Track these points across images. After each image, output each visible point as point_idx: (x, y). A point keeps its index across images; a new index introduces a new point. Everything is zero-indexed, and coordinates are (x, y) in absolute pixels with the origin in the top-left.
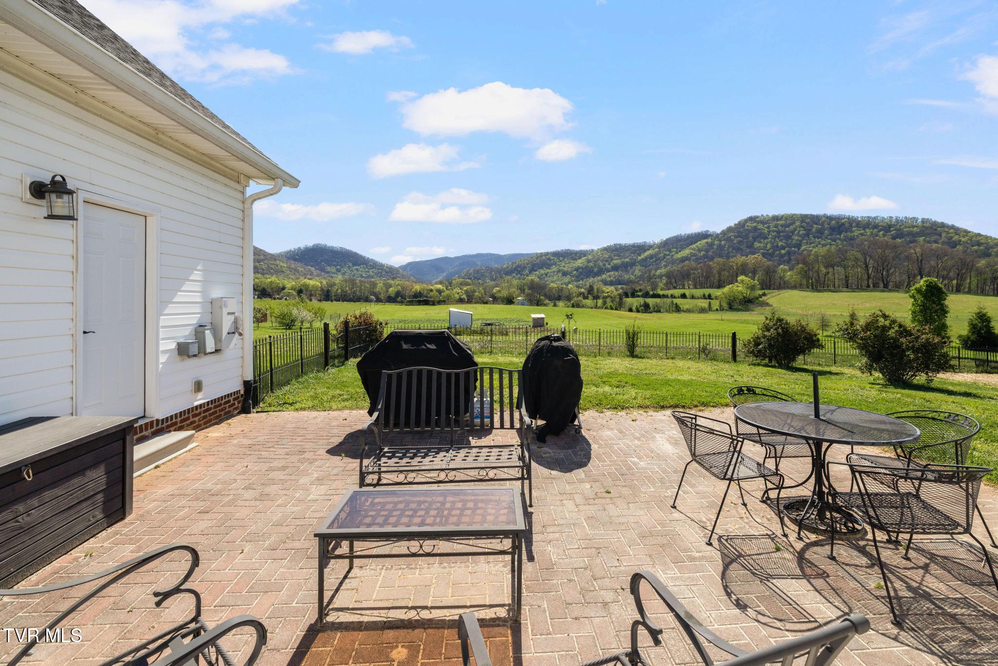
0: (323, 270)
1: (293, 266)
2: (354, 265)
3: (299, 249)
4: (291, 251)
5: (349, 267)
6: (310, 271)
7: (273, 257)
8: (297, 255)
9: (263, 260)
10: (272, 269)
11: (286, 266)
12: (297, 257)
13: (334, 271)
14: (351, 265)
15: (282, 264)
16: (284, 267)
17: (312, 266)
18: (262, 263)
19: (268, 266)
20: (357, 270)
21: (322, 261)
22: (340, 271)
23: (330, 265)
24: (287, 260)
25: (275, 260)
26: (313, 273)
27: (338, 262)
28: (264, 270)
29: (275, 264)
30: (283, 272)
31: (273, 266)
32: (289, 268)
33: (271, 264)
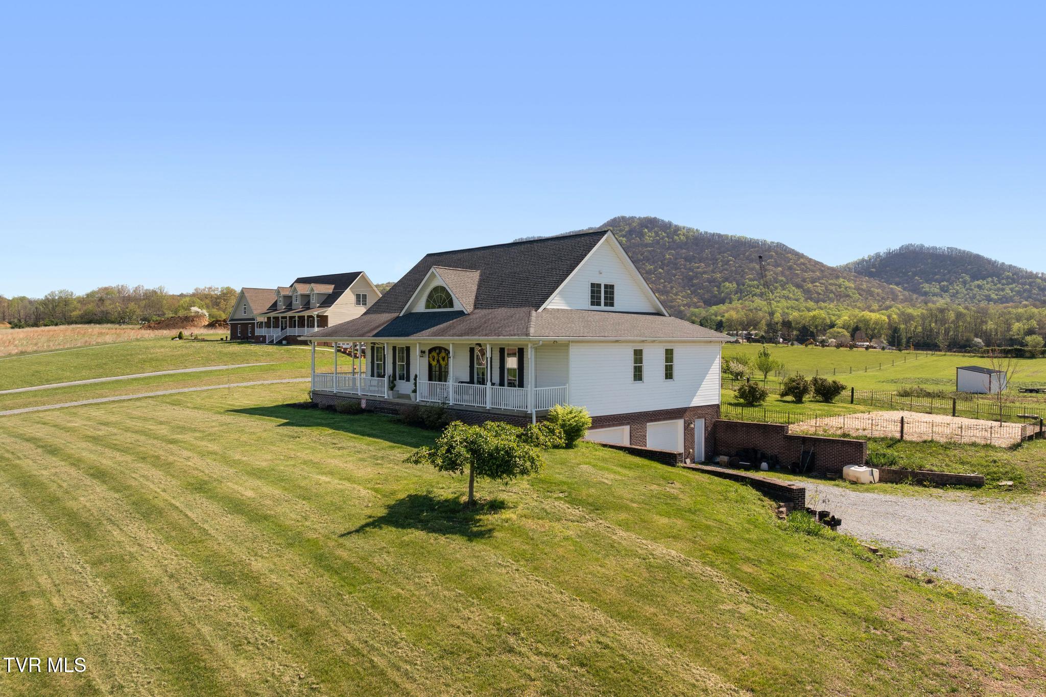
0: (916, 290)
1: (864, 286)
2: (974, 277)
3: (878, 255)
4: (863, 260)
5: (965, 283)
6: (893, 292)
7: (835, 273)
8: (874, 266)
9: (819, 278)
10: (832, 292)
11: (853, 286)
12: (873, 270)
13: (937, 290)
14: (968, 278)
15: (847, 284)
16: (850, 288)
17: (897, 284)
18: (817, 284)
19: (826, 287)
20: (979, 287)
21: (915, 274)
22: (946, 291)
23: (928, 281)
24: (856, 277)
25: (837, 277)
26: (897, 296)
27: (944, 275)
28: (820, 294)
29: (836, 285)
30: (848, 296)
31: (833, 288)
32: (858, 289)
33: (831, 284)
